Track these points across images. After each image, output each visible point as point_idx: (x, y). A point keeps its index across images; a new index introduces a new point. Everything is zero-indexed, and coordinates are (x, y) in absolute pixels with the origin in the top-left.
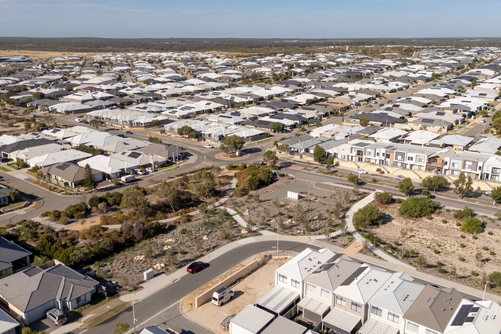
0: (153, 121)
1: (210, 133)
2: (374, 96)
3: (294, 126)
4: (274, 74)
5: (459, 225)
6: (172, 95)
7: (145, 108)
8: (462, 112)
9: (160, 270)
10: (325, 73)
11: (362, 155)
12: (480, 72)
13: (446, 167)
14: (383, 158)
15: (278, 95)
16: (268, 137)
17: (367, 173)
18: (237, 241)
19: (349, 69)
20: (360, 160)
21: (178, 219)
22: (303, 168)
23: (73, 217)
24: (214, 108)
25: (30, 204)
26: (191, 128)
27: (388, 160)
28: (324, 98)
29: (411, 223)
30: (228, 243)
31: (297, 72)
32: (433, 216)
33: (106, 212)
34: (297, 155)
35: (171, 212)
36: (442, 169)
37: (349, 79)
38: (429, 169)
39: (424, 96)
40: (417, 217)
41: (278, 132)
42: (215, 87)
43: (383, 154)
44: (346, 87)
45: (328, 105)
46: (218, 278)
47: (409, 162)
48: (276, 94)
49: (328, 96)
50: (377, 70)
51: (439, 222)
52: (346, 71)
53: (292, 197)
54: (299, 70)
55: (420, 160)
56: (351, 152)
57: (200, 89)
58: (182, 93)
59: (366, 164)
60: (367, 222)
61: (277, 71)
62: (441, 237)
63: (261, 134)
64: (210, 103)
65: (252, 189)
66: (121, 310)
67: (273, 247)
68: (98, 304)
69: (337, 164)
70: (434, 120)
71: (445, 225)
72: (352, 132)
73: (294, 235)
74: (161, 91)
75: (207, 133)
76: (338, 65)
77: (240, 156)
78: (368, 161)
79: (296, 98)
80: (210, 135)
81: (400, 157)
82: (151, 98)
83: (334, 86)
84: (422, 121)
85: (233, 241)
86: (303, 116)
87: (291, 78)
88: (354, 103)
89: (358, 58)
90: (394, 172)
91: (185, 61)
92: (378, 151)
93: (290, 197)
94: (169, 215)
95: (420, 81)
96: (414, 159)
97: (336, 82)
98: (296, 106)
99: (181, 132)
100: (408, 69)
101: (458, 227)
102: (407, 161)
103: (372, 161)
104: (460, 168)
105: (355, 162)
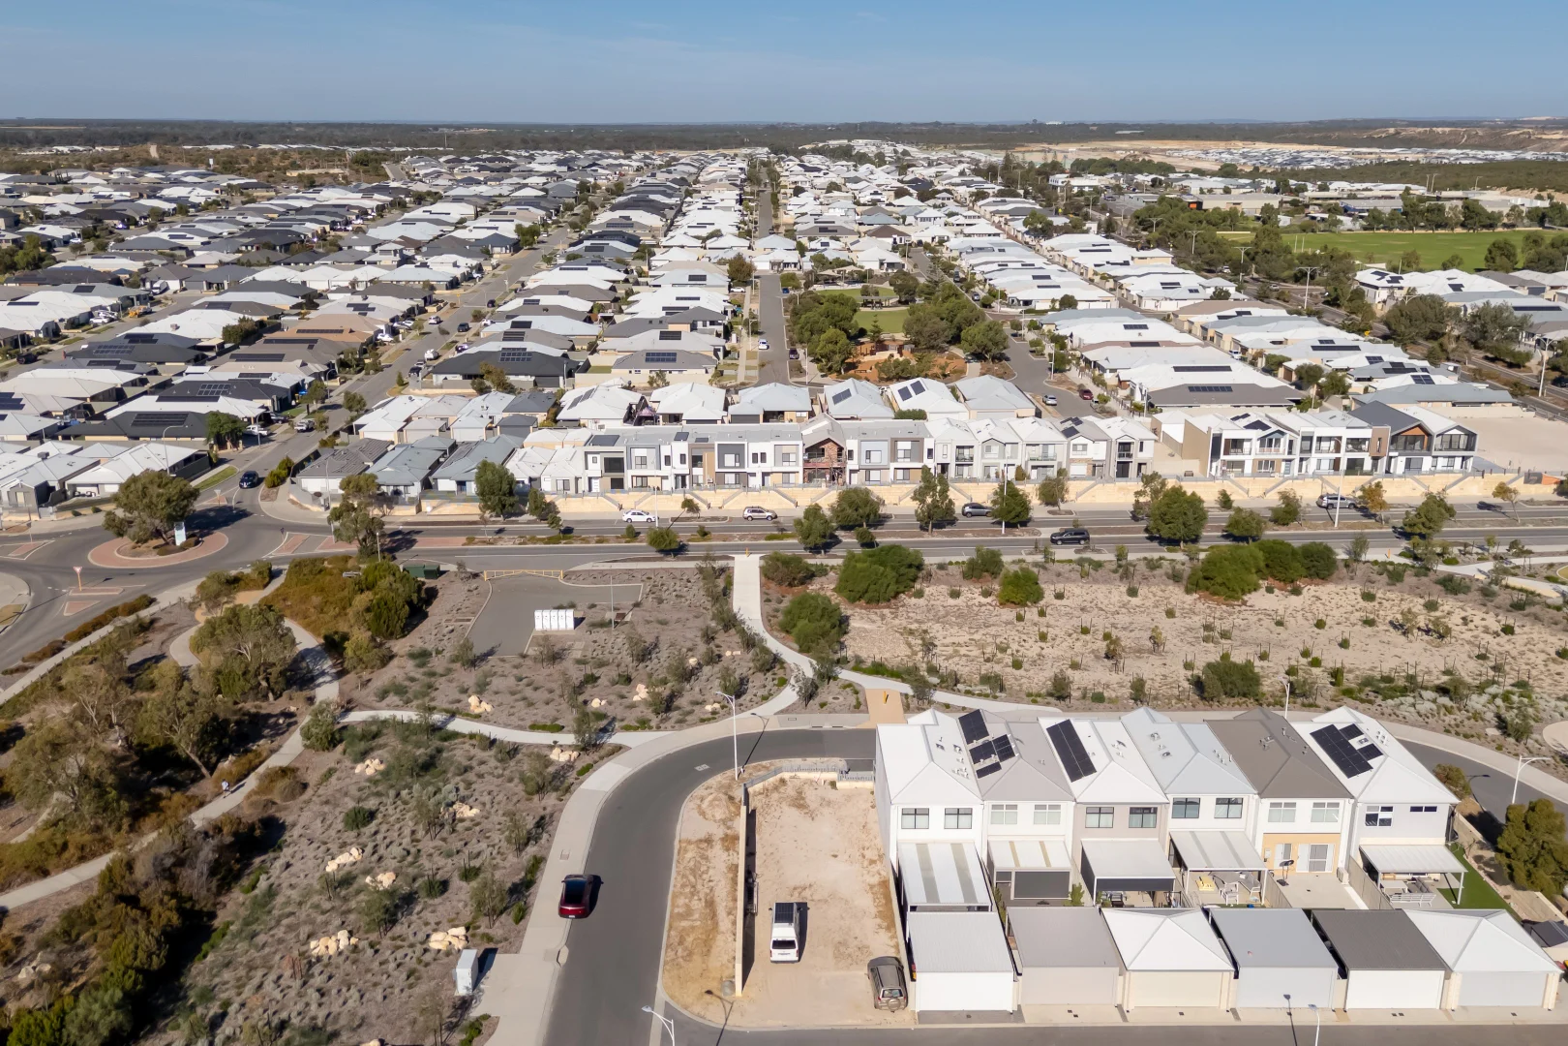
2: (419, 302)
3: (265, 420)
5: (986, 594)
8: (709, 327)
11: (622, 470)
12: (628, 218)
13: (851, 465)
14: (684, 469)
15: (74, 323)
16: (213, 465)
18: (583, 786)
19: (238, 223)
20: (617, 484)
22: (463, 539)
27: (697, 471)
28: (265, 318)
29: (891, 617)
30: (560, 799)
31: (54, 238)
32: (918, 587)
34: (402, 504)
35: (194, 781)
36: (841, 470)
37: (280, 255)
38: (810, 476)
39: (563, 291)
41: (235, 445)
43: (682, 458)
44: (297, 281)
45: (315, 341)
46: (675, 896)
47: (758, 468)
48: (67, 316)
49: (278, 314)
50: (334, 223)
51: (943, 598)
53: (555, 627)
55: (786, 458)
56: (586, 467)
59: (637, 495)
63: (187, 460)
65: (391, 635)
67: (699, 768)
70: (675, 354)
71: (959, 602)
72: (491, 412)
73: (709, 720)
76: (183, 207)
77: (197, 543)
78: (643, 483)
79: (177, 328)
81: (730, 459)
83: (260, 278)
84: (647, 360)
85: (567, 790)
86: (264, 381)
88: (383, 327)
89: (229, 186)
90: (725, 502)
92: (665, 451)
93: (547, 626)
95: (497, 250)
96: (770, 458)
97: (247, 264)
98: (199, 354)
100: (427, 216)
101: (989, 600)
102: (750, 467)
103: (653, 482)
104: (885, 462)
105: (602, 494)
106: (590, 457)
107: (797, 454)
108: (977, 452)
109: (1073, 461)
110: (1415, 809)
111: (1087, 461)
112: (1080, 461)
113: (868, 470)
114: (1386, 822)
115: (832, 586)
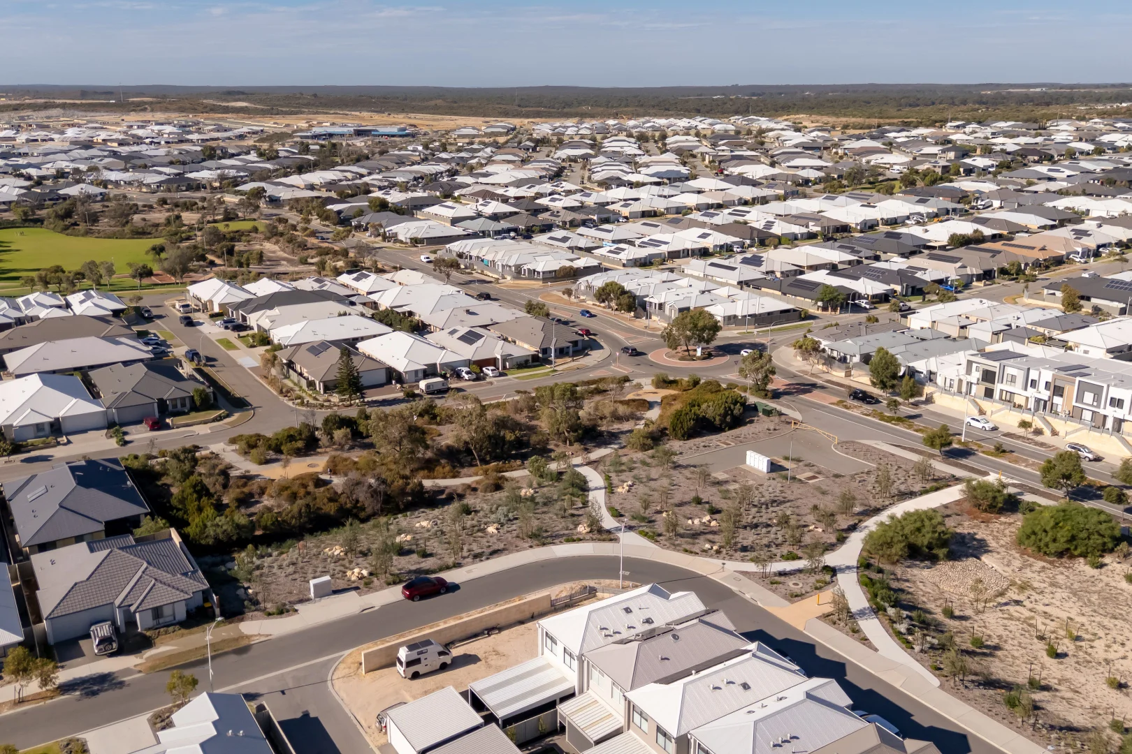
0: (563, 269)
1: (662, 301)
3: (883, 298)
4: (912, 169)
6: (643, 212)
7: (565, 239)
9: (354, 582)
10: (1050, 170)
11: (994, 382)
14: (1045, 395)
15: (892, 222)
16: (803, 319)
17: (995, 429)
18: (554, 547)
20: (989, 393)
21: (478, 482)
22: (835, 399)
23: (281, 452)
24: (716, 246)
25: (228, 416)
26: (623, 288)
27: (1057, 400)
28: (1005, 232)
29: (1037, 571)
30: (531, 547)
31: (976, 167)
32: (1107, 559)
33: (349, 449)
34: (839, 367)
35: (471, 466)
37: (1107, 188)
40: (1060, 555)
41: (834, 310)
42: (748, 197)
43: (1047, 385)
44: (1083, 209)
45: (999, 252)
48: (885, 217)
49: (1017, 229)
51: (1117, 578)
52: (1110, 167)
54: (980, 162)
56: (969, 372)
57: (710, 201)
58: (667, 209)
59: (1001, 407)
60: (897, 549)
61: (922, 163)
62: (1098, 619)
63: (783, 312)
64: (709, 235)
65: (676, 437)
66: (226, 650)
68: (195, 629)
69: (929, 400)
74: (622, 203)
75: (656, 301)
76: (1100, 150)
77: (704, 359)
78: (1008, 400)
79: (928, 231)
80: (661, 306)
81: (1088, 397)
82: (595, 218)
83: (1050, 204)
85: (544, 544)
86: (919, 275)
87: (951, 181)
88: (1080, 250)
90: (1068, 434)
91: (715, 139)
92: (1033, 375)
93: (748, 464)
94: (465, 471)
96: (1127, 404)
97: (1063, 193)
98: (916, 249)
99: (603, 295)
102: (1106, 410)
103: (1018, 400)
105: (973, 398)
106: (974, 365)
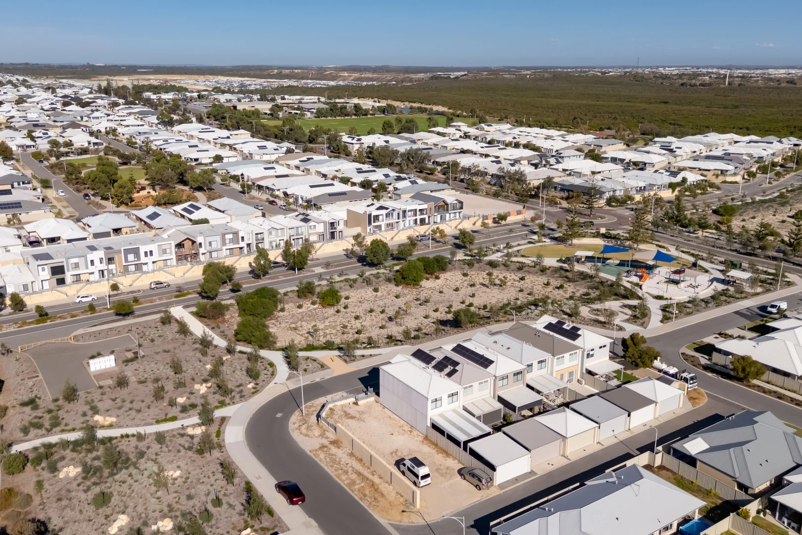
5: (313, 303)
8: (22, 185)
11: (63, 273)
13: (202, 250)
20: (61, 282)
27: (112, 267)
32: (280, 307)
36: (197, 254)
38: (181, 258)
43: (101, 260)
47: (149, 259)
51: (294, 310)
53: (106, 367)
55: (165, 251)
59: (78, 286)
67: (279, 416)
70: (20, 203)
71: (303, 310)
73: (256, 392)
78: (78, 279)
81: (131, 257)
85: (221, 446)
90: (134, 282)
92: (90, 257)
96: (155, 253)
101: (316, 306)
102: (143, 259)
103: (83, 277)
104: (219, 247)
105: (52, 289)
106: (40, 268)
107: (170, 249)
108: (266, 236)
109: (311, 234)
110: (601, 347)
111: (316, 233)
112: (313, 233)
113: (211, 252)
114: (592, 355)
115: (237, 315)
